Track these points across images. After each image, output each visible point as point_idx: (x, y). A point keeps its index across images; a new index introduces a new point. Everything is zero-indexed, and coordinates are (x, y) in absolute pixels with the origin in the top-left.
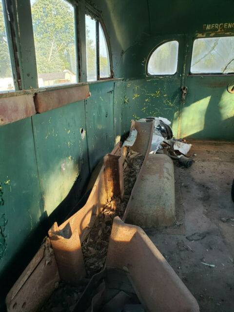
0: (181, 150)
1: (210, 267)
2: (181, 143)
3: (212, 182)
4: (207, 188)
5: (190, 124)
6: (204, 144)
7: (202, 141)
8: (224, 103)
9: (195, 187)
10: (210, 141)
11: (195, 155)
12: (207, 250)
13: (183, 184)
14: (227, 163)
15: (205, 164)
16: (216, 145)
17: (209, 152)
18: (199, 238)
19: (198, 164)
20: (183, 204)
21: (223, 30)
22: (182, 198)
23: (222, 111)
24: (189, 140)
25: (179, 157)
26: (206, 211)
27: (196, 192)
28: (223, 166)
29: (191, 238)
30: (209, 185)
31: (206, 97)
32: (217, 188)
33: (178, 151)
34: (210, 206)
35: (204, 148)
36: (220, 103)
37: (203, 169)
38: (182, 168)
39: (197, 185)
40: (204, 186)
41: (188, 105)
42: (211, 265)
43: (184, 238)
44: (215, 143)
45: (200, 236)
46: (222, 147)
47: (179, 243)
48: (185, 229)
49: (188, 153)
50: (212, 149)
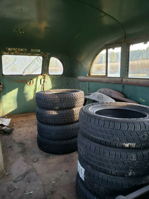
0: (4, 124)
1: (30, 194)
2: (4, 119)
3: (26, 140)
4: (24, 144)
5: (8, 106)
6: (19, 117)
7: (17, 115)
8: (26, 92)
9: (16, 145)
10: (22, 115)
11: (14, 125)
12: (27, 184)
13: (8, 146)
14: (34, 126)
15: (21, 129)
16: (26, 116)
17: (22, 121)
18: (22, 178)
19: (16, 131)
20: (10, 159)
21: (18, 52)
22: (8, 155)
23: (26, 96)
24: (9, 116)
25: (3, 128)
26: (24, 159)
27: (17, 149)
28: (31, 128)
29: (16, 181)
30: (25, 142)
31: (15, 88)
32: (29, 142)
33: (2, 124)
34: (26, 155)
35: (19, 119)
36: (24, 92)
37: (20, 133)
38: (7, 135)
39: (17, 144)
40: (21, 144)
41: (5, 94)
42: (30, 193)
43: (12, 183)
44: (25, 115)
45: (22, 176)
46: (30, 117)
47: (8, 187)
48: (12, 176)
49: (10, 124)
50: (24, 119)
